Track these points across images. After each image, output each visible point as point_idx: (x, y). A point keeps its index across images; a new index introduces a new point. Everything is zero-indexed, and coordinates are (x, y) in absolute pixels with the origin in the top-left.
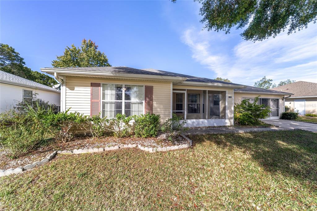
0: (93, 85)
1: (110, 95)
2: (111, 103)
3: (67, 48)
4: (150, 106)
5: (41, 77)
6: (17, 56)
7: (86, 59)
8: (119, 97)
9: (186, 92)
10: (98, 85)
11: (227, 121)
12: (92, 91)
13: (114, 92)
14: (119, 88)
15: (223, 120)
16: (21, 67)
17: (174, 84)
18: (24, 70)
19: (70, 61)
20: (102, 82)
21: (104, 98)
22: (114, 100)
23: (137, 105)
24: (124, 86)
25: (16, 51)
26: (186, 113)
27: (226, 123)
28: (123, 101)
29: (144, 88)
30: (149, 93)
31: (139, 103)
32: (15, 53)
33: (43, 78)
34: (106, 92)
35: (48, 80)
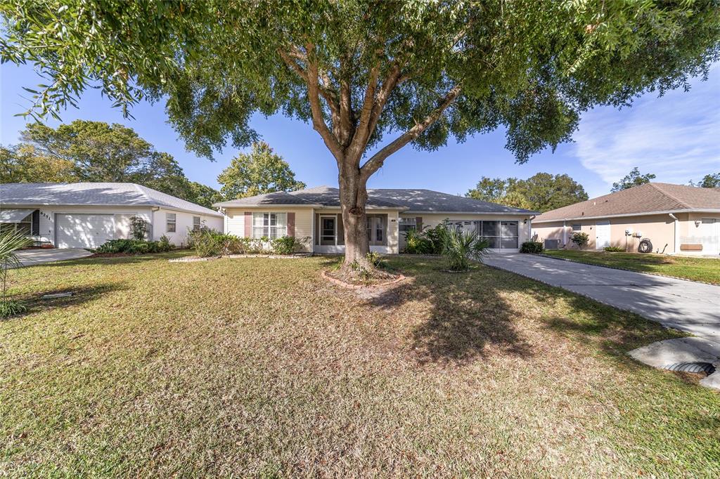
0: (246, 214)
1: (259, 221)
2: (260, 228)
3: (234, 158)
4: (291, 230)
5: (202, 191)
6: (176, 166)
7: (257, 170)
8: (266, 223)
9: (336, 217)
10: (250, 214)
11: (388, 249)
12: (245, 218)
13: (263, 219)
14: (266, 216)
15: (383, 247)
16: (181, 181)
17: (315, 210)
18: (183, 187)
19: (238, 175)
20: (252, 211)
21: (254, 224)
22: (263, 226)
23: (281, 230)
24: (270, 214)
25: (174, 159)
26: (336, 239)
27: (387, 251)
28: (269, 226)
29: (287, 215)
30: (291, 219)
31: (283, 228)
32: (173, 162)
33: (204, 192)
34: (256, 219)
35: (211, 195)
